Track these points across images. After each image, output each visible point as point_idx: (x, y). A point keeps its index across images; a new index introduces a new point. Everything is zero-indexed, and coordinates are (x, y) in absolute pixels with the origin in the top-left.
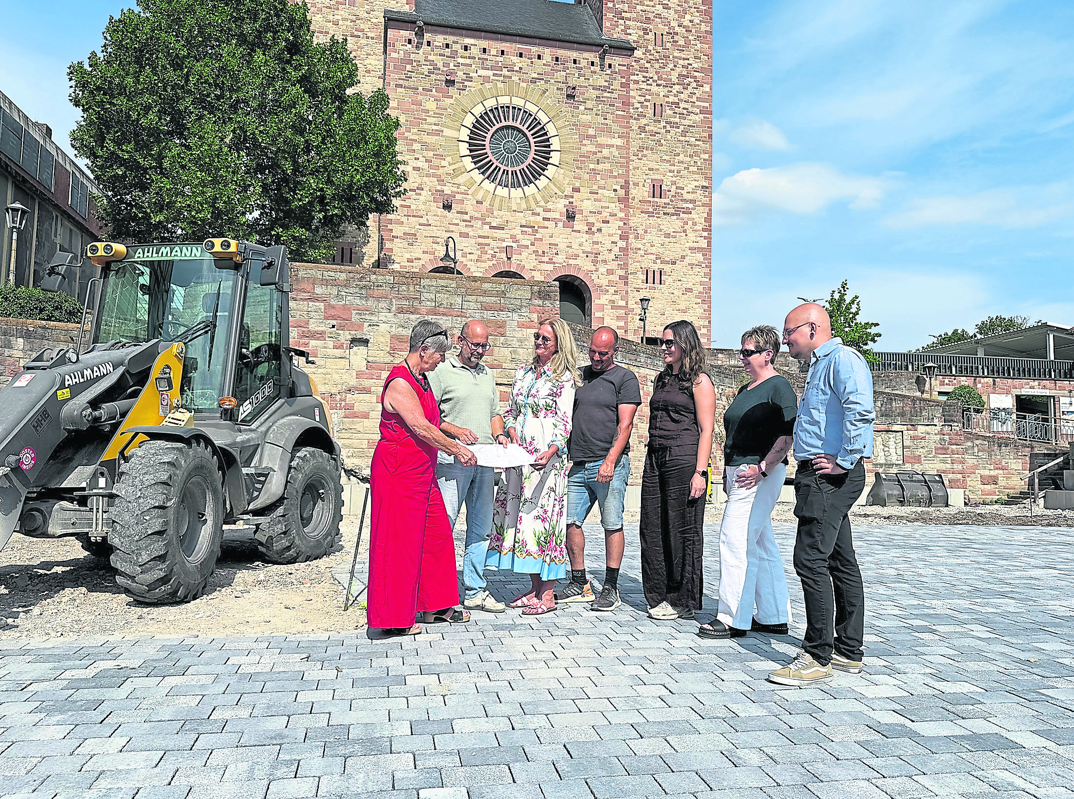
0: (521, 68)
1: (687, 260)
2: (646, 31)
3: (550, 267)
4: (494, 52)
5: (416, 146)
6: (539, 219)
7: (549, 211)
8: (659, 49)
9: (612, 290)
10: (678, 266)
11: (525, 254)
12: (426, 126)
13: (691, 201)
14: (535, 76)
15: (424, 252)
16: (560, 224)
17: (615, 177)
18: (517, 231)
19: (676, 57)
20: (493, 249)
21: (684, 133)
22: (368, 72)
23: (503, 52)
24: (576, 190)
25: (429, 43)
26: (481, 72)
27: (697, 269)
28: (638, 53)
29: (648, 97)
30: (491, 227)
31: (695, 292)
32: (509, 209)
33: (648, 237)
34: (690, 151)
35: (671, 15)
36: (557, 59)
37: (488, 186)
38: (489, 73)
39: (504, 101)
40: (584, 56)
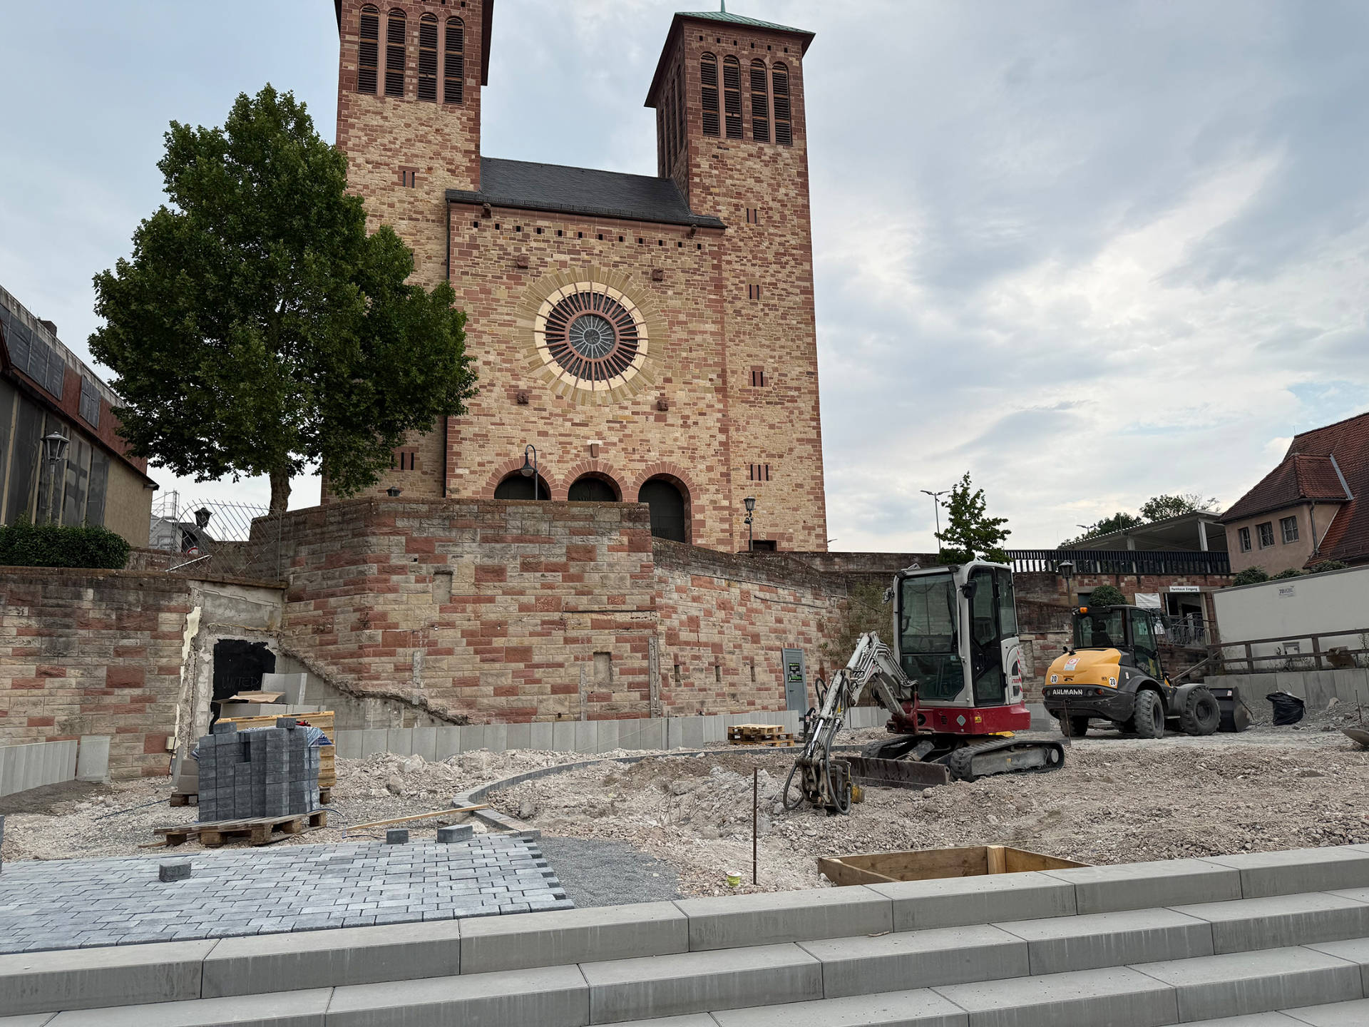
0: (601, 252)
1: (796, 453)
2: (737, 207)
3: (642, 466)
4: (570, 234)
5: (486, 338)
6: (628, 413)
7: (638, 403)
8: (753, 226)
9: (712, 488)
10: (787, 459)
11: (613, 452)
12: (498, 317)
13: (798, 389)
14: (617, 259)
15: (498, 455)
16: (652, 418)
17: (710, 365)
18: (604, 427)
19: (771, 234)
20: (576, 448)
21: (784, 317)
22: (429, 258)
23: (580, 235)
24: (668, 380)
25: (497, 227)
26: (558, 257)
27: (807, 462)
28: (730, 231)
29: (742, 278)
30: (573, 424)
31: (807, 488)
32: (593, 404)
33: (751, 428)
34: (792, 334)
35: (763, 188)
36: (641, 241)
37: (569, 379)
38: (566, 257)
39: (583, 287)
40: (670, 237)
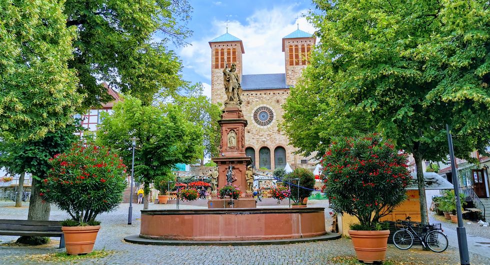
0: (265, 97)
3: (275, 145)
4: (259, 94)
6: (271, 133)
7: (274, 130)
11: (268, 142)
14: (269, 98)
16: (277, 133)
20: (260, 141)
26: (256, 100)
30: (260, 136)
32: (264, 131)
36: (274, 94)
37: (259, 126)
38: (258, 100)
39: (262, 106)
40: (281, 92)
